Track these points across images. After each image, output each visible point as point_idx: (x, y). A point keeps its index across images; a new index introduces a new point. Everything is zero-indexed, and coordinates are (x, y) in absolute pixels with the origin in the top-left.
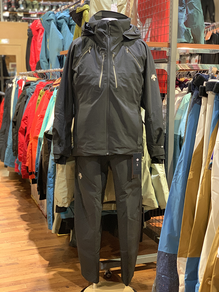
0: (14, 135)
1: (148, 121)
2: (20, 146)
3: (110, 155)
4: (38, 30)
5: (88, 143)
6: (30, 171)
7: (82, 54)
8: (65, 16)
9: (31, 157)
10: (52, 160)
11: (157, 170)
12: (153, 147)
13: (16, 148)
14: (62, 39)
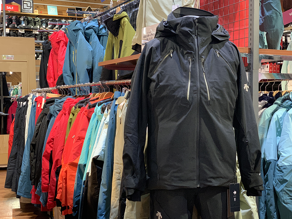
0: (32, 161)
1: (244, 142)
2: (44, 174)
3: (201, 187)
4: (58, 43)
5: (174, 172)
6: (64, 205)
7: (161, 58)
8: (94, 25)
9: (65, 187)
10: (103, 192)
11: (248, 204)
12: (251, 175)
13: (35, 176)
14: (92, 51)
